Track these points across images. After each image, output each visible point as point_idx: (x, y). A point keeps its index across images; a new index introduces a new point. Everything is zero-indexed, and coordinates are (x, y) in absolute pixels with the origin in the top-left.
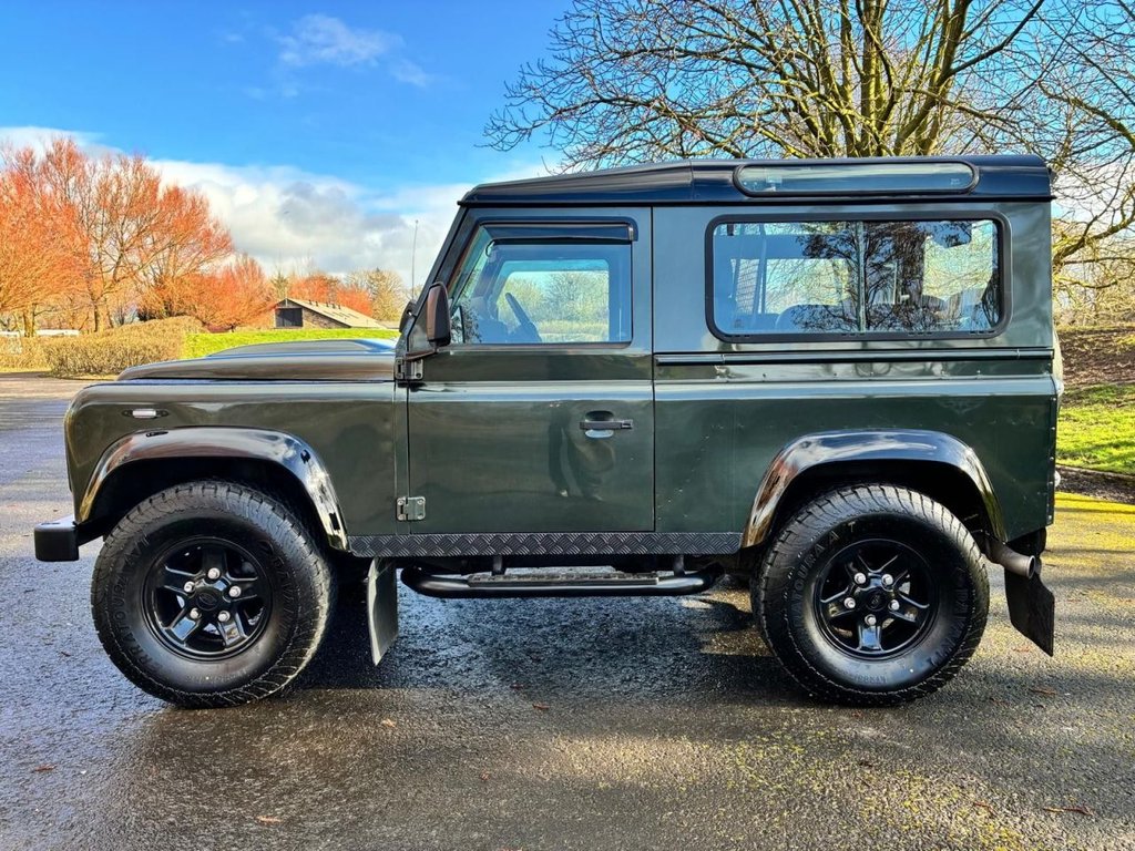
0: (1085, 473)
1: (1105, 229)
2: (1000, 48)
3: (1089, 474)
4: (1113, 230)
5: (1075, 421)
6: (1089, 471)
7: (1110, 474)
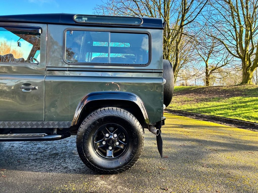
0: (208, 116)
1: (221, 65)
2: (192, 21)
3: (209, 117)
4: (223, 66)
5: (208, 105)
6: (209, 116)
7: (213, 116)
